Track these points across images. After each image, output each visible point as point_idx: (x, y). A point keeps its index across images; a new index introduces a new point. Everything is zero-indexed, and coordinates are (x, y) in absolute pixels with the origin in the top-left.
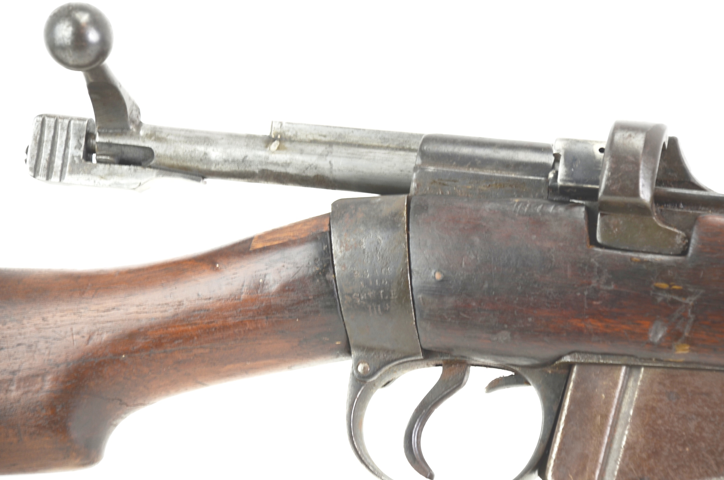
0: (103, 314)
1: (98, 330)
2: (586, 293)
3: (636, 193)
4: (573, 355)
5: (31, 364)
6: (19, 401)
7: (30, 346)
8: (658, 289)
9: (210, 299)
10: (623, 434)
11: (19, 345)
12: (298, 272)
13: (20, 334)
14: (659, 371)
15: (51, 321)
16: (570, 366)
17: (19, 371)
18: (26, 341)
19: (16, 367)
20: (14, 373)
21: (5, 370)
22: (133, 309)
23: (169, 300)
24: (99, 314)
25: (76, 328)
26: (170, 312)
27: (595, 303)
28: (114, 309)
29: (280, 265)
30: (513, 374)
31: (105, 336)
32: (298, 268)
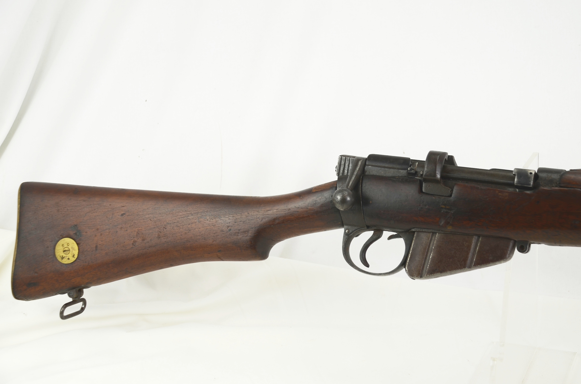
0: (266, 212)
1: (264, 217)
2: (418, 209)
3: (435, 175)
4: (414, 229)
5: (244, 227)
6: (241, 239)
7: (244, 222)
8: (442, 208)
9: (298, 208)
10: (430, 255)
11: (241, 221)
12: (326, 200)
13: (241, 218)
14: (442, 234)
15: (250, 214)
16: (414, 232)
17: (241, 229)
18: (242, 220)
19: (240, 228)
20: (239, 230)
21: (237, 229)
22: (275, 211)
23: (286, 208)
24: (265, 212)
25: (258, 216)
26: (287, 212)
27: (421, 212)
28: (269, 210)
29: (320, 197)
30: (397, 234)
31: (267, 219)
32: (326, 198)
